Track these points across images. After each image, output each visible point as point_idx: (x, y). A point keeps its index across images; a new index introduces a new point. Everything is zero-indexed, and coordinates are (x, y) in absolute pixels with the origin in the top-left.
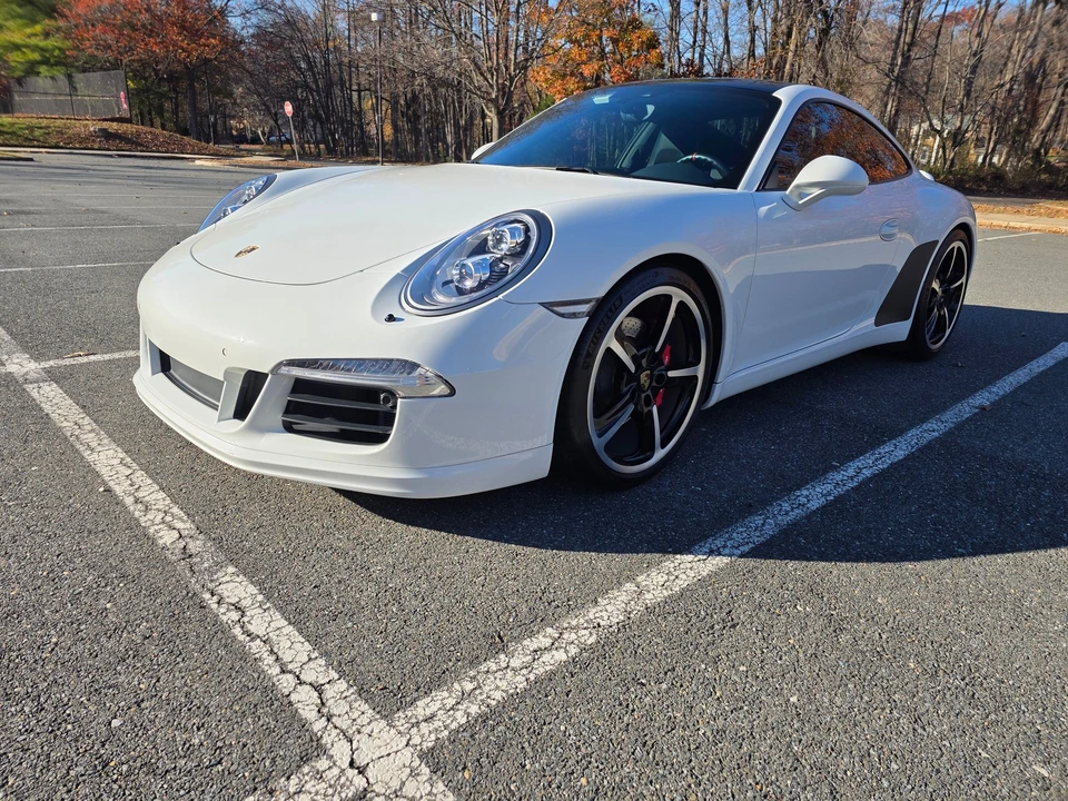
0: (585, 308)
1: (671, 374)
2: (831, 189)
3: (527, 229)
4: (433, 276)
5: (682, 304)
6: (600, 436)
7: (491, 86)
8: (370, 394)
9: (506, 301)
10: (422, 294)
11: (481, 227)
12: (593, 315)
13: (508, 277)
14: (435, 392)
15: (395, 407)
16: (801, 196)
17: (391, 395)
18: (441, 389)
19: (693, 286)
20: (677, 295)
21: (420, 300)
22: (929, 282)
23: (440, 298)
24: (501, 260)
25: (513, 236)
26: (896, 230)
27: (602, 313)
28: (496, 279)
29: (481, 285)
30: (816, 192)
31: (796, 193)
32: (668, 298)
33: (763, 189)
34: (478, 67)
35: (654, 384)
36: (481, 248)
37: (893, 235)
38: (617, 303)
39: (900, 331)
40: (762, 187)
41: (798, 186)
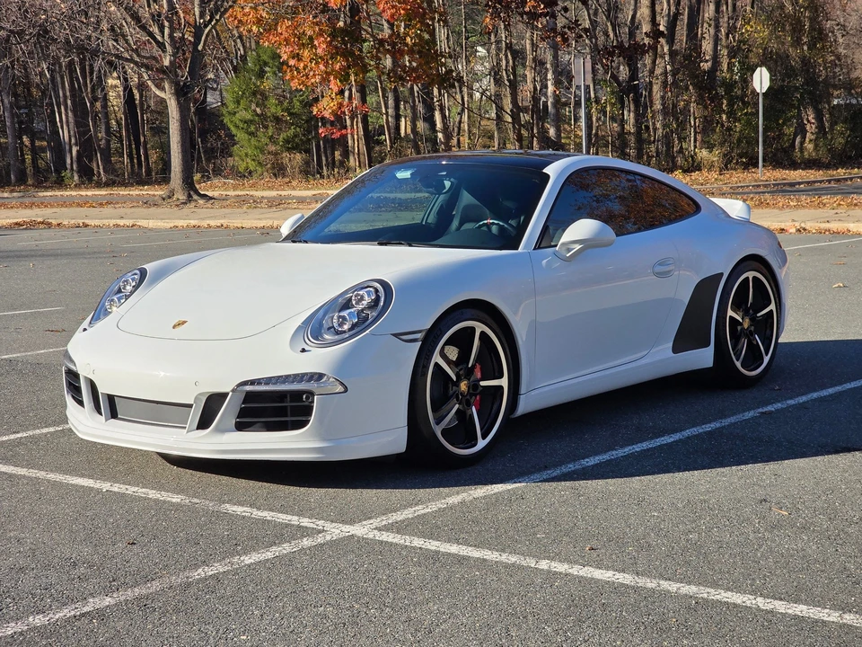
0: (419, 336)
1: (483, 383)
2: (588, 244)
3: (377, 291)
4: (321, 325)
5: (483, 333)
6: (438, 424)
7: (161, 46)
8: (297, 395)
9: (372, 334)
10: (317, 335)
11: (346, 292)
12: (424, 341)
13: (369, 322)
14: (337, 391)
15: (313, 402)
16: (569, 250)
17: (311, 394)
18: (340, 388)
19: (490, 321)
20: (479, 327)
21: (317, 339)
22: (722, 311)
23: (326, 337)
24: (362, 310)
25: (369, 296)
26: (671, 268)
27: (430, 339)
28: (362, 323)
29: (353, 327)
30: (578, 247)
31: (564, 248)
32: (473, 330)
33: (539, 248)
34: (136, 18)
35: (471, 391)
36: (347, 305)
37: (669, 271)
38: (438, 333)
39: (703, 357)
40: (538, 246)
41: (563, 244)
